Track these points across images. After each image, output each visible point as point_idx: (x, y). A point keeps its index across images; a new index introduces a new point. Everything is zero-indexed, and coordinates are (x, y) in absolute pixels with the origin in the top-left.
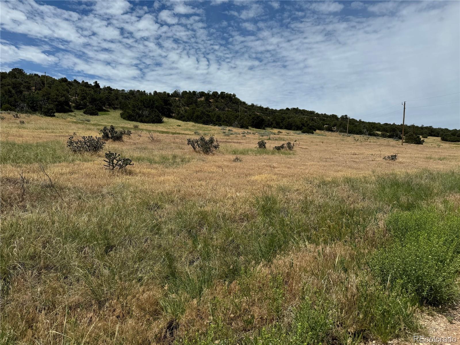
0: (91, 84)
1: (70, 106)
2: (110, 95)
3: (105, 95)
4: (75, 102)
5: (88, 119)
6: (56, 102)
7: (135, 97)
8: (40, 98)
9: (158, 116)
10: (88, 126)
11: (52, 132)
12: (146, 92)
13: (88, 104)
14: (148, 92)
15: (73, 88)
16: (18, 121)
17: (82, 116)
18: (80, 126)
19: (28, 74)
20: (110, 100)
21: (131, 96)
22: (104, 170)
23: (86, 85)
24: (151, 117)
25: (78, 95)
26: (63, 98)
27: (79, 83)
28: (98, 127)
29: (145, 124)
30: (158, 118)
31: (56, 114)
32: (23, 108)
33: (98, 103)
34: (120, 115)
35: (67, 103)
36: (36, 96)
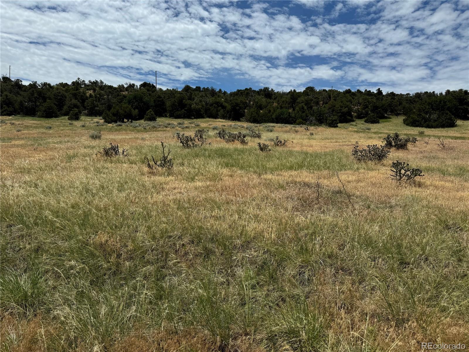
0: (373, 92)
1: (351, 116)
2: (392, 101)
3: (388, 101)
4: (357, 111)
5: (368, 127)
6: (339, 113)
7: (421, 100)
8: (327, 111)
9: (450, 119)
10: (369, 135)
11: (336, 142)
12: (436, 93)
13: (369, 112)
14: (438, 92)
15: (356, 98)
16: (308, 133)
17: (362, 125)
18: (362, 135)
19: (318, 90)
20: (392, 106)
21: (417, 100)
22: (391, 181)
23: (369, 93)
24: (441, 121)
25: (360, 104)
26: (347, 109)
27: (362, 92)
28: (380, 135)
29: (433, 129)
30: (449, 121)
31: (339, 125)
32: (312, 121)
33: (380, 111)
34: (403, 122)
35: (349, 113)
36: (323, 109)
